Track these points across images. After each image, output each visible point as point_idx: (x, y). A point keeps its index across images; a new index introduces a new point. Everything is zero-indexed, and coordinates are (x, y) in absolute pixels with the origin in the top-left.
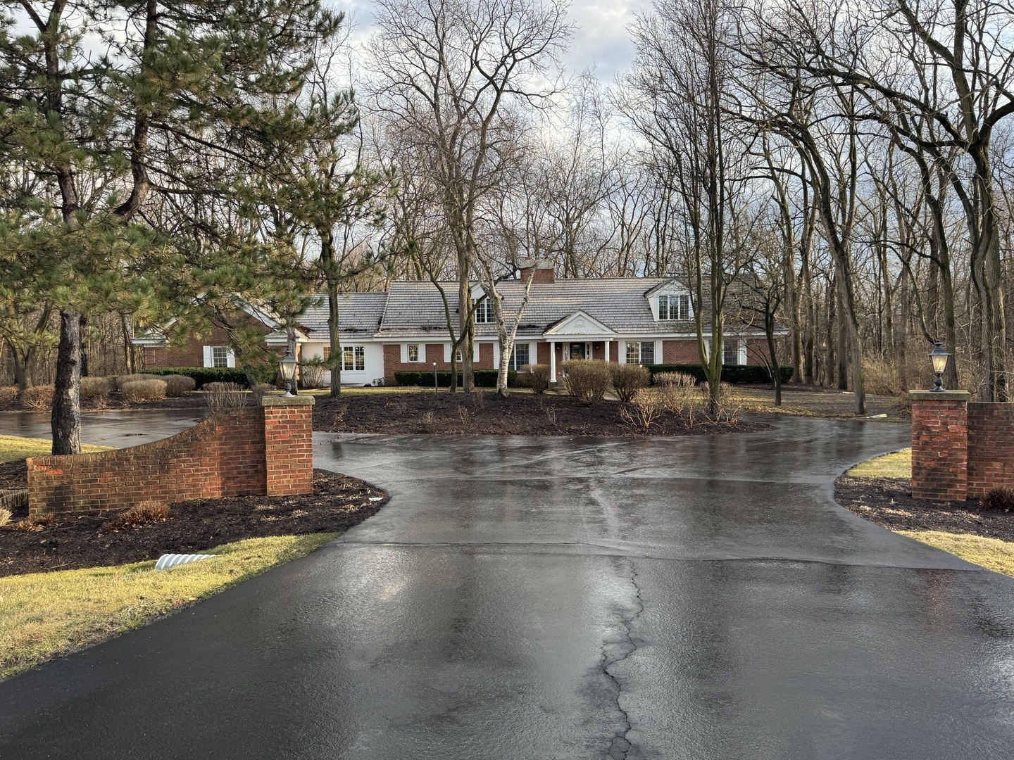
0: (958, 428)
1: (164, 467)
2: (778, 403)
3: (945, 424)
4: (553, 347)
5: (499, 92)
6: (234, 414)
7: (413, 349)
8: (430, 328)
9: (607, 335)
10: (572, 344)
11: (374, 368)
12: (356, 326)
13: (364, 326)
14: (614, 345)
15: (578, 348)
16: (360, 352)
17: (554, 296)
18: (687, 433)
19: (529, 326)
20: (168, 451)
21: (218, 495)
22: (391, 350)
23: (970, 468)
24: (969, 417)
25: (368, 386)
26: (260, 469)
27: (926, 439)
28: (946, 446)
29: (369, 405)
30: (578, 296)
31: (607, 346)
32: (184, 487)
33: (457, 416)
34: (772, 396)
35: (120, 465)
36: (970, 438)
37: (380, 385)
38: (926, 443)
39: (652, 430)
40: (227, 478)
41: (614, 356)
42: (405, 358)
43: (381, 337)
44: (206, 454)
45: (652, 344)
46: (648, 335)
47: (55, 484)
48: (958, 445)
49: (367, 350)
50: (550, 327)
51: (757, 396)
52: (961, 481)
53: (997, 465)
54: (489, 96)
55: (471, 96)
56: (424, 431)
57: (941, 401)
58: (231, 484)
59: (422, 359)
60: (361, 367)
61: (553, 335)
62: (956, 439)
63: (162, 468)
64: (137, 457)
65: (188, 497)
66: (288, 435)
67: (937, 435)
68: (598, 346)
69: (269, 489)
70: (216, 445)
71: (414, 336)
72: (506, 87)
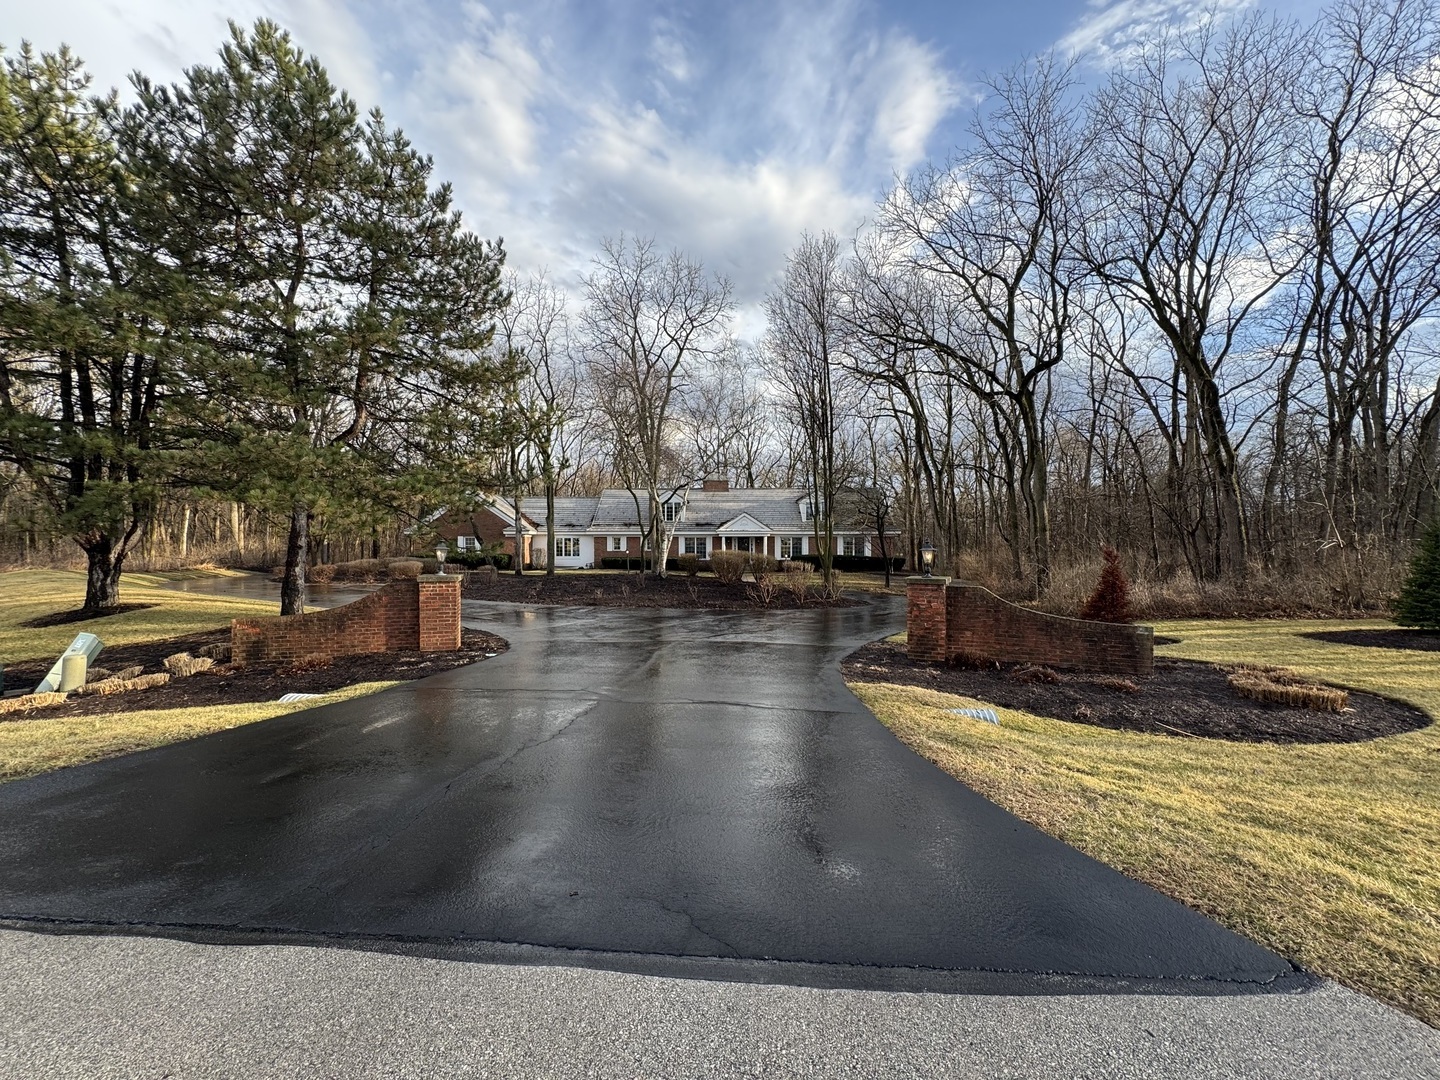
0: (939, 605)
1: (341, 628)
2: (887, 585)
3: (929, 602)
4: (724, 540)
5: (682, 350)
6: (397, 588)
7: (617, 541)
8: (630, 525)
9: (766, 533)
10: (739, 538)
11: (586, 556)
12: (574, 522)
13: (581, 522)
14: (771, 539)
15: (743, 542)
16: (576, 542)
17: (728, 501)
18: (798, 608)
19: (707, 524)
20: (345, 615)
21: (383, 649)
22: (600, 541)
23: (949, 636)
24: (948, 598)
25: (582, 568)
26: (415, 631)
27: (917, 613)
28: (930, 618)
29: (560, 583)
30: (747, 501)
31: (766, 540)
32: (356, 643)
33: (622, 592)
34: (881, 579)
35: (306, 625)
36: (948, 613)
37: (591, 568)
38: (916, 616)
39: (772, 605)
40: (390, 637)
41: (771, 550)
42: (610, 547)
43: (593, 531)
44: (374, 618)
45: (800, 539)
46: (796, 532)
47: (254, 639)
48: (938, 619)
49: (582, 541)
50: (722, 524)
51: (875, 580)
52: (941, 646)
53: (968, 634)
54: (672, 352)
55: (657, 351)
56: (594, 603)
57: (927, 585)
58: (394, 641)
59: (623, 547)
60: (577, 553)
61: (723, 531)
62: (938, 614)
63: (339, 628)
64: (319, 620)
65: (358, 651)
66: (437, 605)
67: (925, 610)
68: (759, 540)
69: (421, 645)
70: (382, 611)
71: (617, 530)
72: (688, 346)
